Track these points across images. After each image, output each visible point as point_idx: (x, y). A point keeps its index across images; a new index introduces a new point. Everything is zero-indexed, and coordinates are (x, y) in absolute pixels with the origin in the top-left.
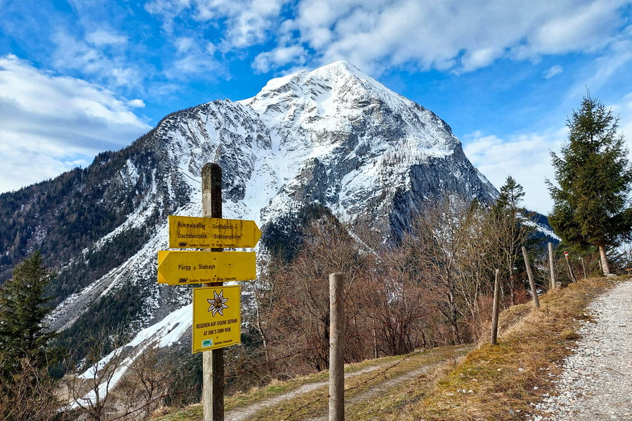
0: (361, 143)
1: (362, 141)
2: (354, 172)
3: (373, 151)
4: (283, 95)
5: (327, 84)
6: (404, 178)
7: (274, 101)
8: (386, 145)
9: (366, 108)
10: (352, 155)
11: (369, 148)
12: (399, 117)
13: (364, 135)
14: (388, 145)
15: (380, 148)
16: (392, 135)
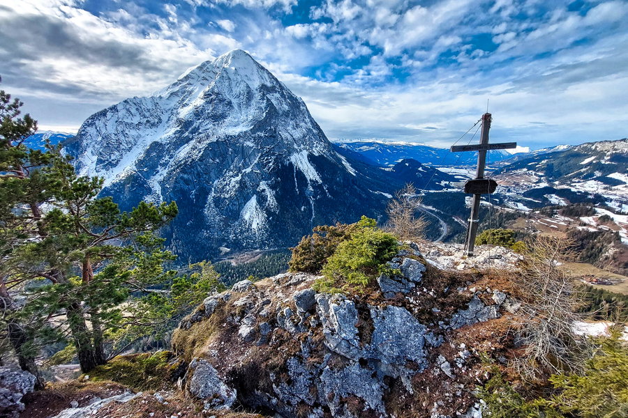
0: (194, 125)
1: (196, 124)
2: (186, 145)
3: (200, 131)
4: (184, 84)
6: (200, 152)
7: (176, 89)
8: (210, 126)
9: (208, 99)
10: (187, 134)
11: (198, 128)
12: (230, 103)
13: (199, 119)
14: (212, 125)
15: (206, 128)
16: (217, 118)
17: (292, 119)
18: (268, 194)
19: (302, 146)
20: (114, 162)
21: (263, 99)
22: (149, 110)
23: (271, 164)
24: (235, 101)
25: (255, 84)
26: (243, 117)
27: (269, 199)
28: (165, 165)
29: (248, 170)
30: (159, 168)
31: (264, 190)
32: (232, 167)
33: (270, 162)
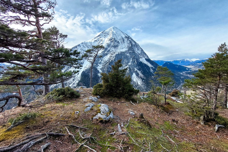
0: (108, 49)
2: (106, 56)
3: (110, 51)
4: (98, 37)
5: (108, 33)
6: (113, 58)
7: (96, 39)
9: (111, 41)
10: (106, 52)
11: (110, 50)
12: (118, 42)
13: (109, 47)
14: (114, 49)
15: (112, 50)
16: (115, 47)
17: (136, 47)
18: (139, 72)
19: (142, 56)
20: (82, 63)
21: (128, 40)
22: (90, 46)
23: (136, 62)
24: (119, 41)
25: (124, 36)
26: (124, 46)
27: (140, 74)
28: (100, 63)
29: (130, 64)
30: (99, 64)
31: (137, 71)
32: (124, 63)
33: (135, 61)
